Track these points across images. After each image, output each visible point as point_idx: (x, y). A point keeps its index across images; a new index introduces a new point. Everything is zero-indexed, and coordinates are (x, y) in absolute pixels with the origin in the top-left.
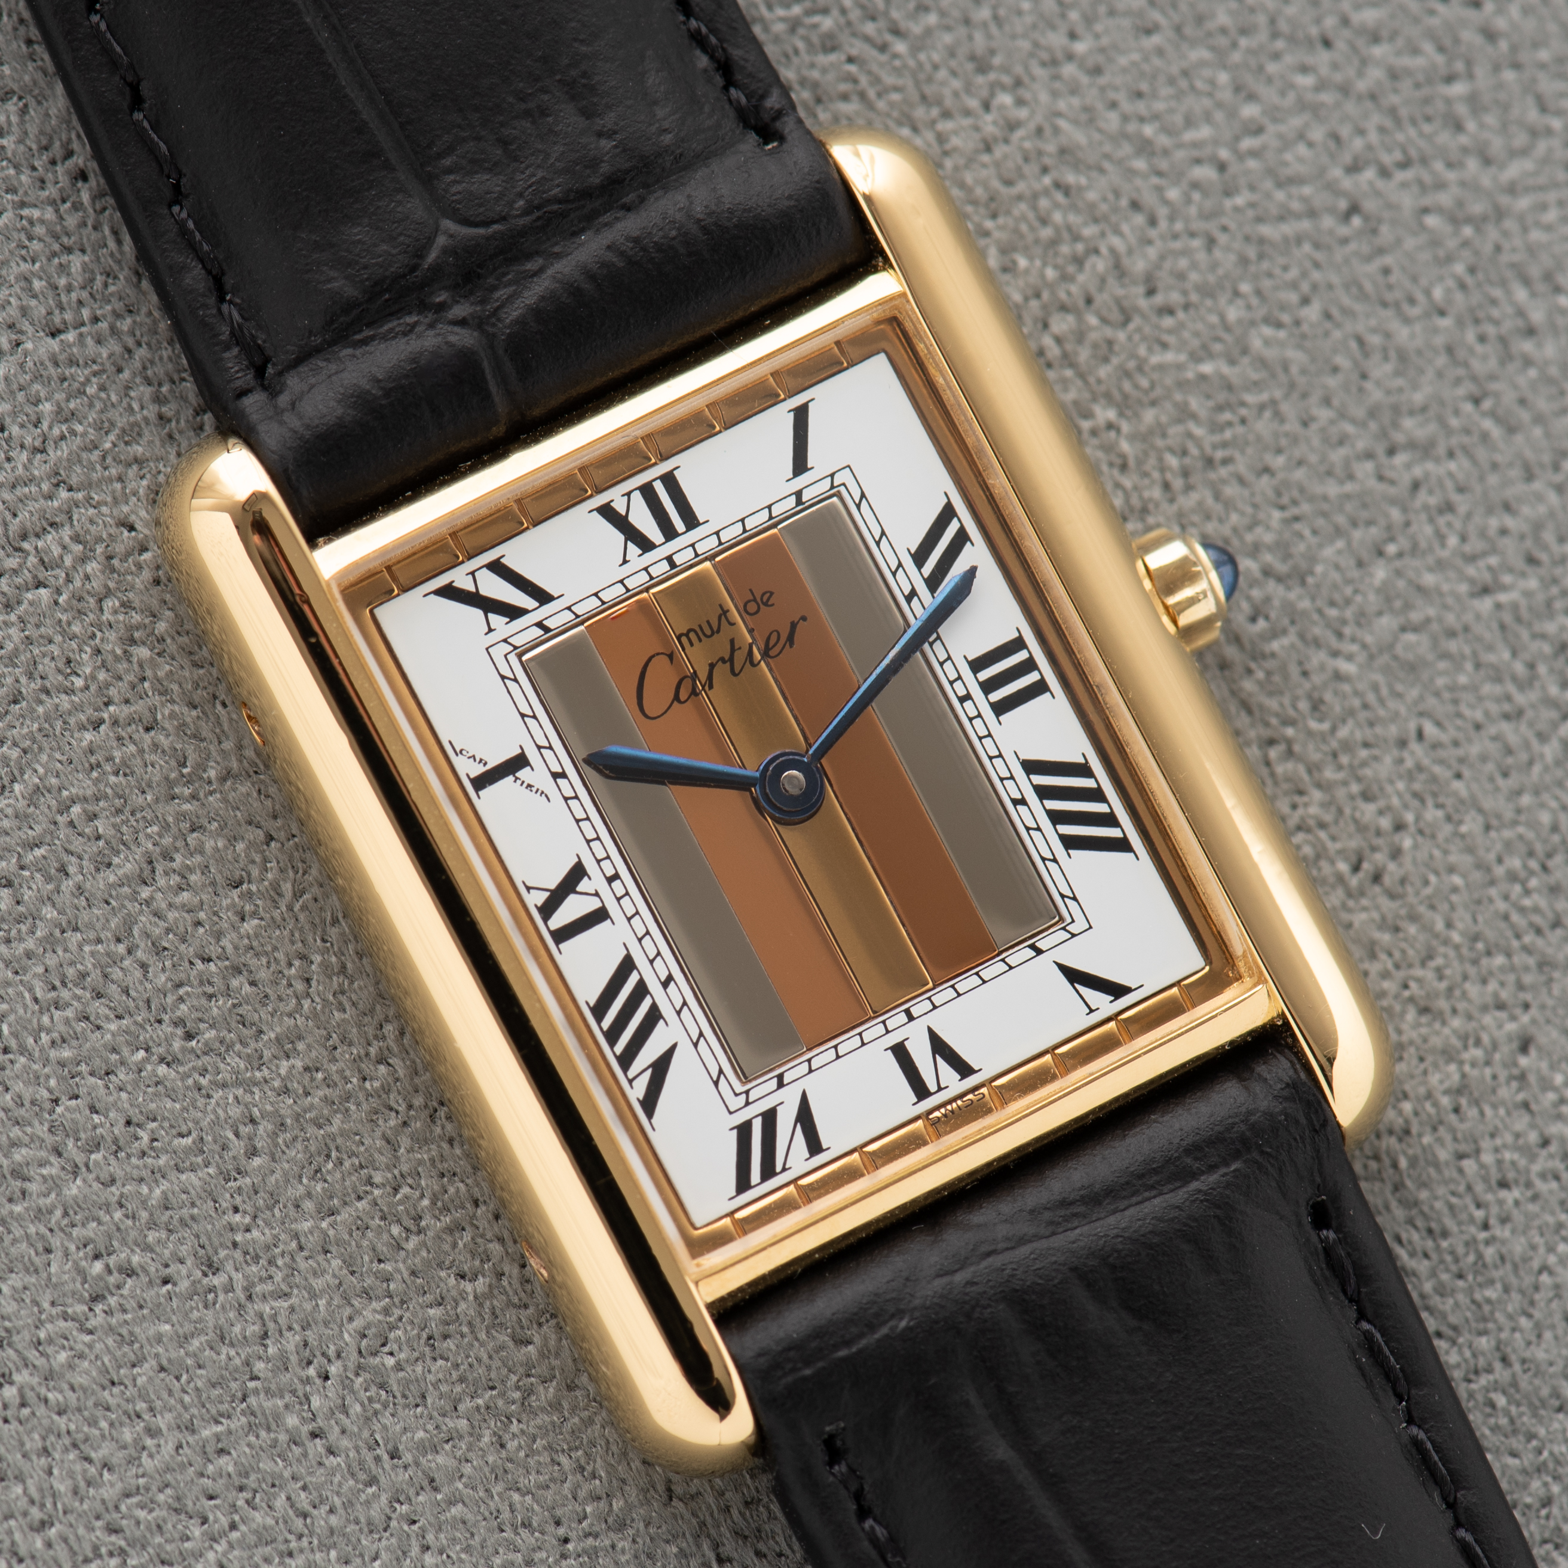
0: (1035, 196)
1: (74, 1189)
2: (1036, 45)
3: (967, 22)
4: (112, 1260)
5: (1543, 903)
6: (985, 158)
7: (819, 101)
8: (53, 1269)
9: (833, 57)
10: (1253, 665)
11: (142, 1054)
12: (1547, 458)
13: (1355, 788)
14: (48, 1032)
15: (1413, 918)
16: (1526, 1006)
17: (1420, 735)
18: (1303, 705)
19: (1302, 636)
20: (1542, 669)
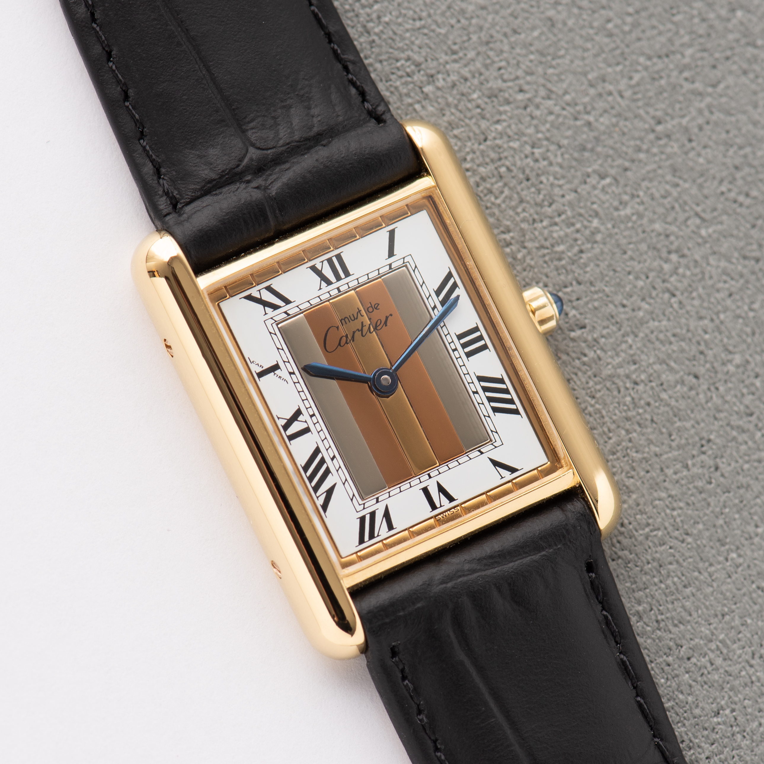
0: (750, 593)
2: (743, 532)
3: (715, 526)
6: (729, 580)
7: (661, 566)
9: (663, 547)
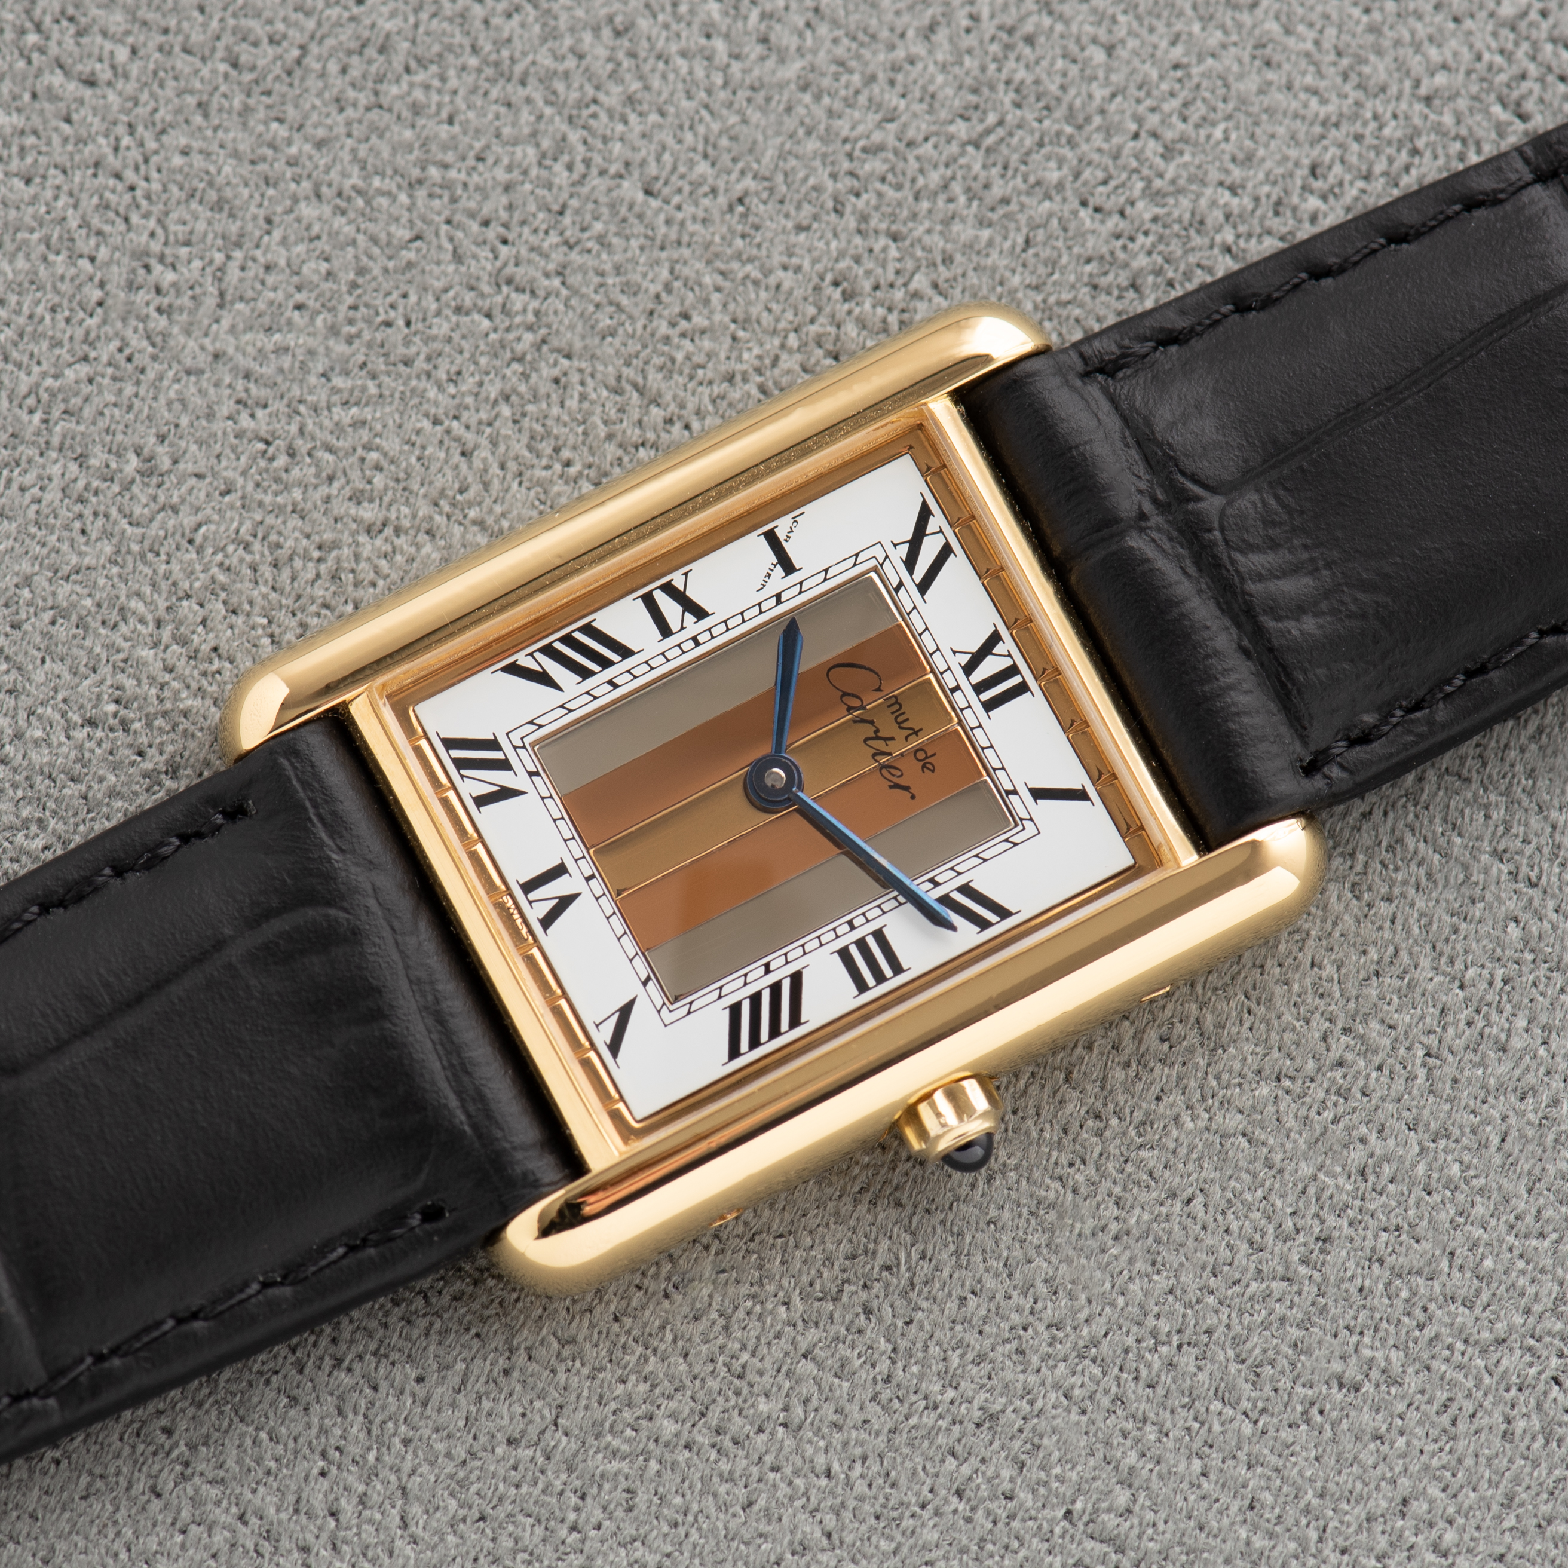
1: (147, 653)
4: (123, 712)
5: (1156, 1365)
8: (86, 683)
10: (1134, 1066)
11: (265, 621)
12: (1433, 1126)
13: (1117, 1190)
14: (226, 556)
15: (1072, 1296)
16: (1084, 1412)
17: (1189, 1201)
18: (1138, 1115)
19: (1180, 1078)
20: (1301, 1238)
